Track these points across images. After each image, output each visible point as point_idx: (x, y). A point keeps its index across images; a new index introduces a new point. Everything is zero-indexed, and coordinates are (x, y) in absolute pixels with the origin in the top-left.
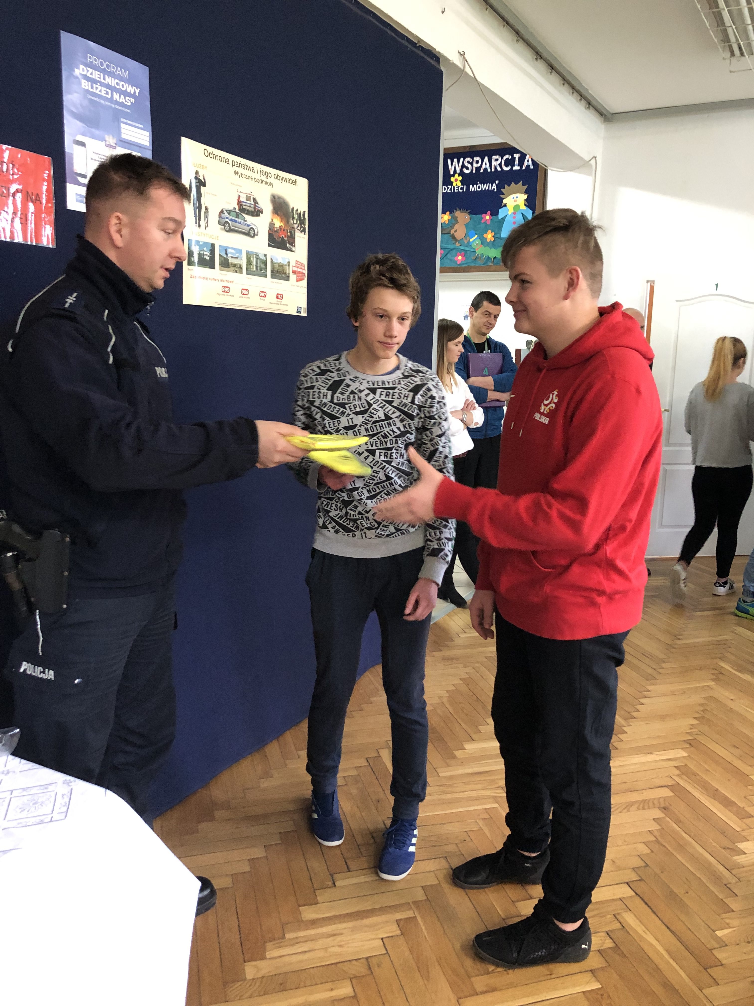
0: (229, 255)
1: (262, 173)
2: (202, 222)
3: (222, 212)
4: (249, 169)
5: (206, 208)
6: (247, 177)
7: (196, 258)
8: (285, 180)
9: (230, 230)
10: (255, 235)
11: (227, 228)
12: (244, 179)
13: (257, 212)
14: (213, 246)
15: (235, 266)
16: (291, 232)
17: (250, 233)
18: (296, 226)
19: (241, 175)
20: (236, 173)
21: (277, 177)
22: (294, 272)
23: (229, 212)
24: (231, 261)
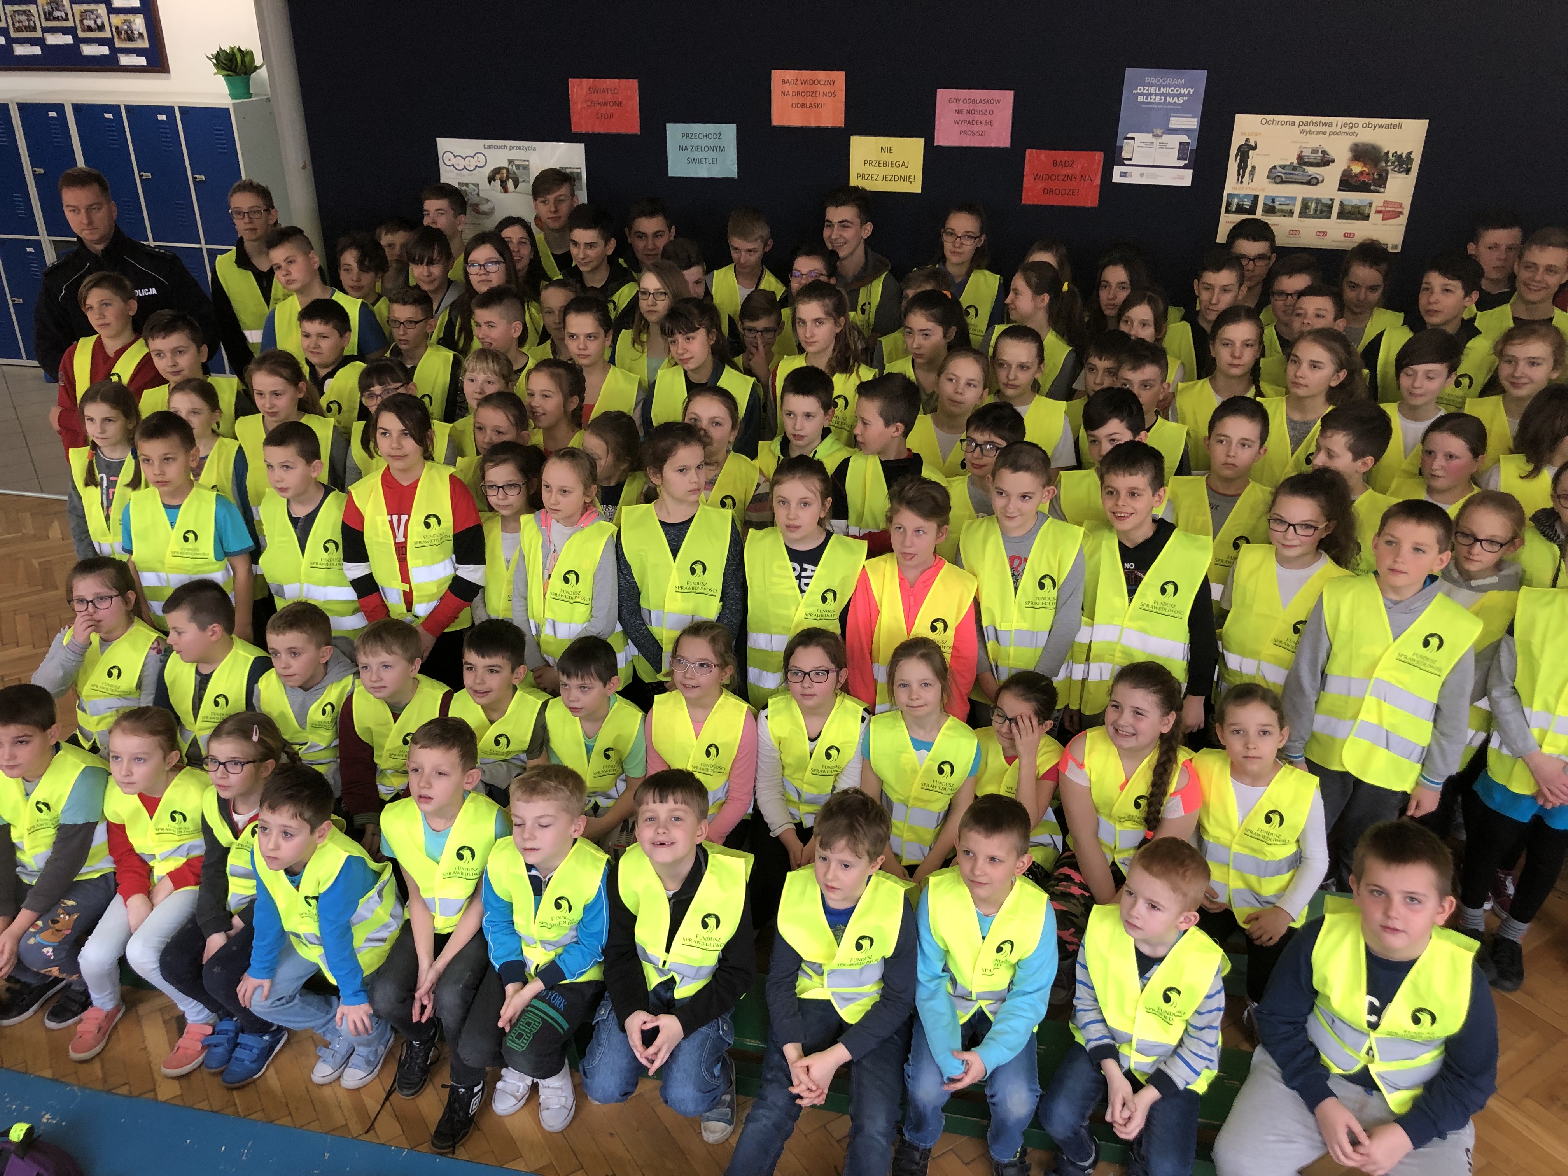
0: (1277, 203)
1: (1344, 125)
2: (1246, 179)
3: (1275, 167)
4: (1325, 124)
5: (1254, 168)
6: (1318, 133)
7: (1234, 208)
8: (1381, 126)
9: (1283, 182)
10: (1317, 183)
11: (1278, 180)
12: (1314, 135)
13: (1326, 161)
14: (1256, 198)
15: (1283, 211)
16: (1380, 175)
17: (1313, 181)
18: (1390, 168)
19: (1311, 132)
20: (1302, 132)
21: (1368, 126)
22: (1378, 212)
23: (1283, 167)
24: (1277, 207)
